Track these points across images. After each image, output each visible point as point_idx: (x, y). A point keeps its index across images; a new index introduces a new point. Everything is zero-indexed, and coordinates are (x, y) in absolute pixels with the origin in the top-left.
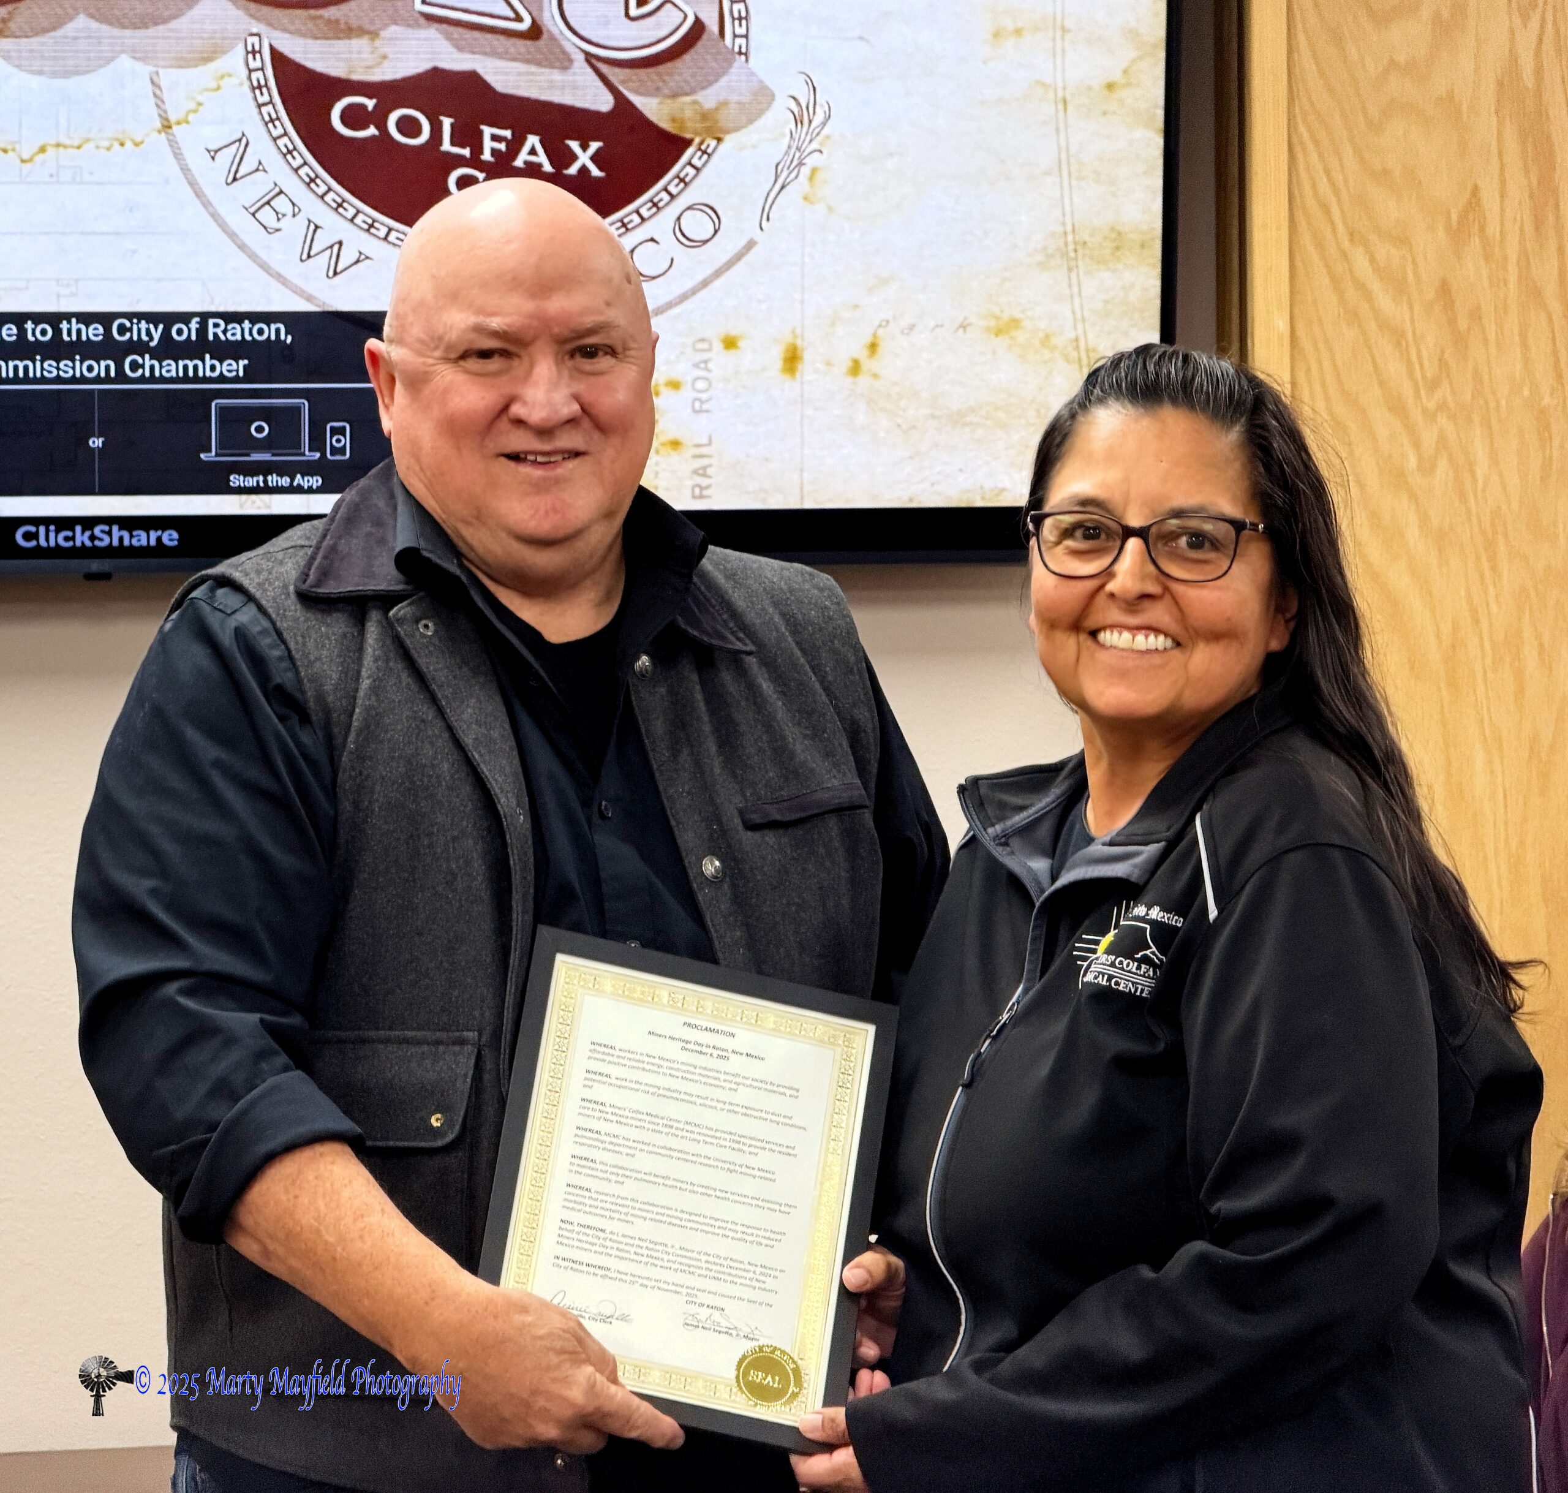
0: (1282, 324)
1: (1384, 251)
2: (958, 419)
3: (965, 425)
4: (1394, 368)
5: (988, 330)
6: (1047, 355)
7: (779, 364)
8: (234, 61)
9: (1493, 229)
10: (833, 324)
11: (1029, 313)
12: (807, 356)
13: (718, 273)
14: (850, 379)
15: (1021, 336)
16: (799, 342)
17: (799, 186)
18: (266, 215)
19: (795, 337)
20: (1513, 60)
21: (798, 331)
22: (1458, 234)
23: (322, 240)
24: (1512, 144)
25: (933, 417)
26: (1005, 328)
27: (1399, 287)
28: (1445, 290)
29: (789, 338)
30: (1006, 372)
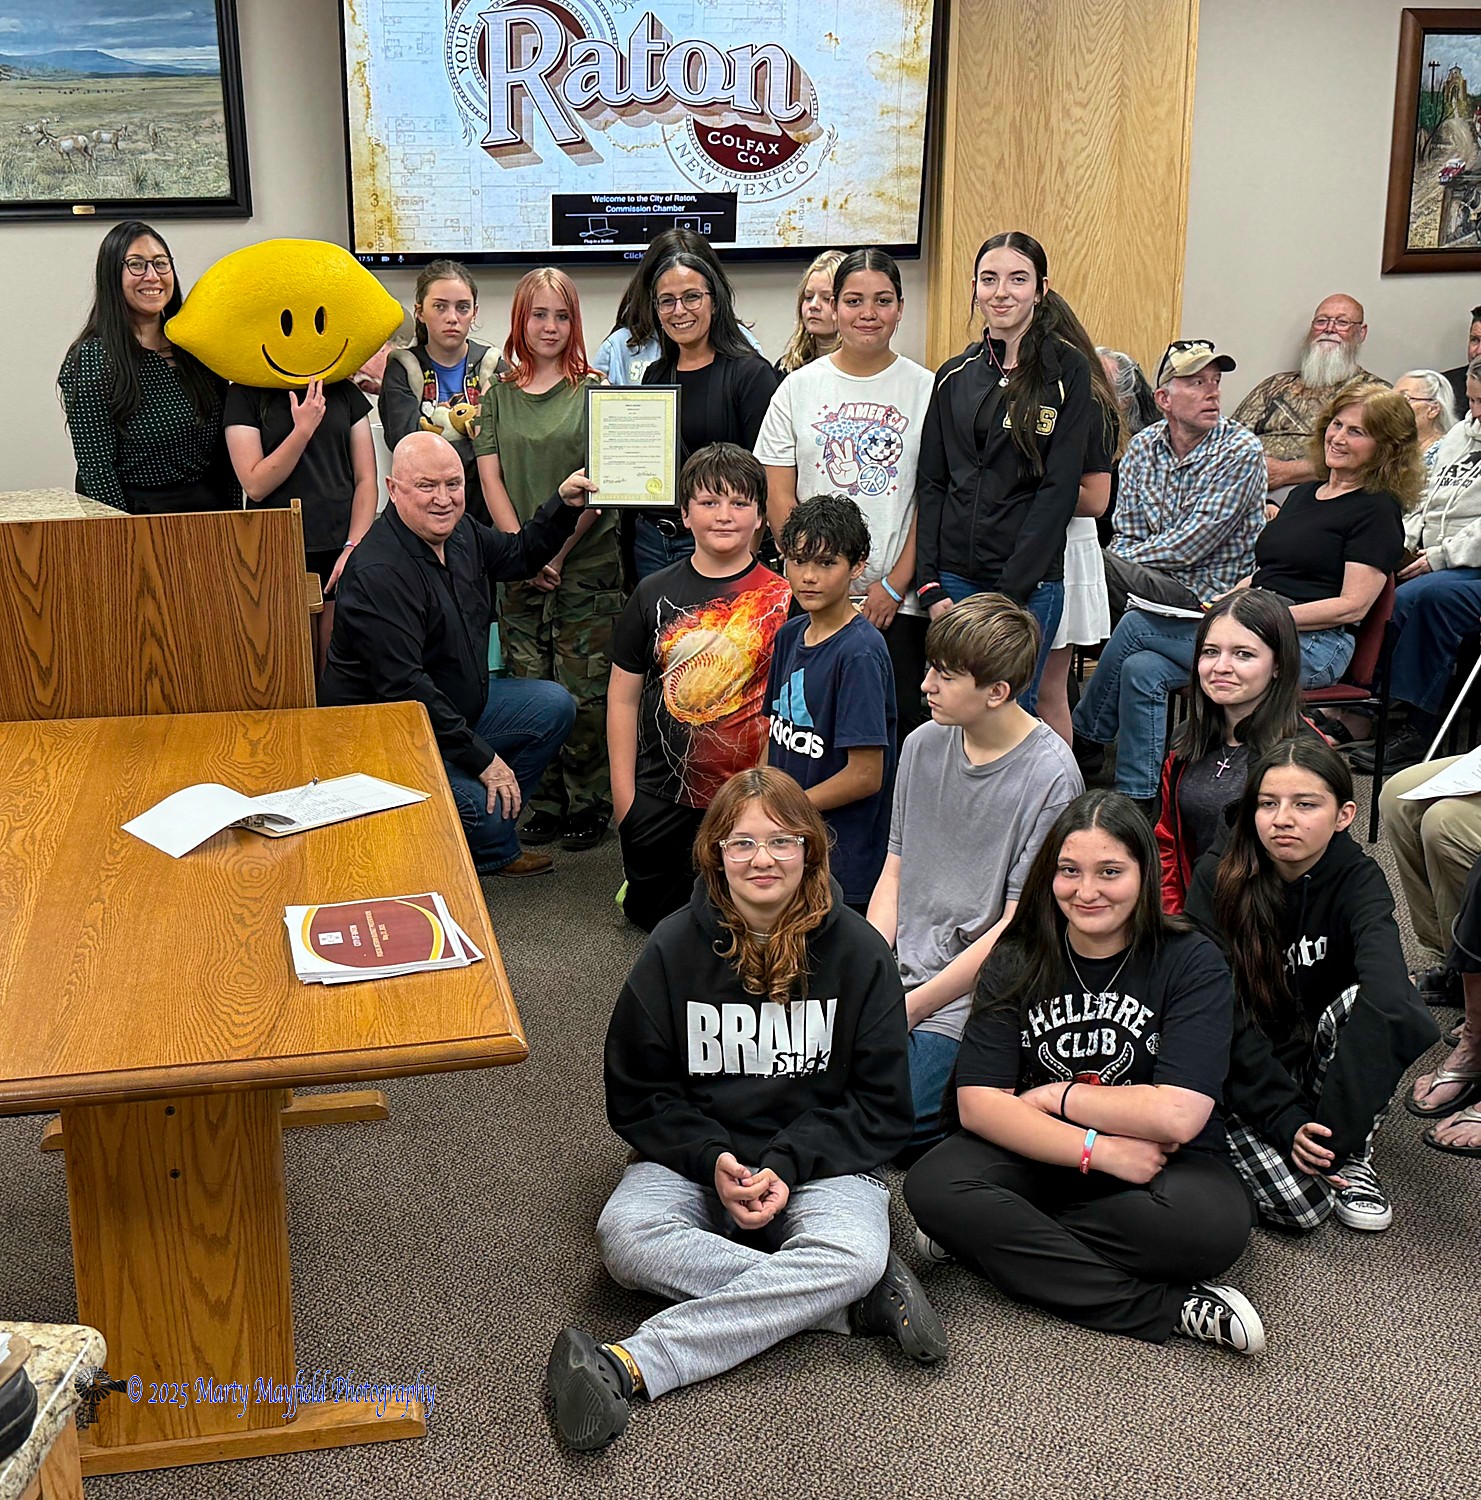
0: (951, 193)
1: (979, 172)
2: (867, 221)
3: (869, 222)
4: (979, 204)
5: (876, 196)
7: (822, 206)
8: (683, 122)
9: (1007, 166)
10: (836, 195)
12: (829, 203)
13: (807, 180)
14: (840, 210)
15: (885, 197)
16: (827, 199)
17: (830, 156)
18: (691, 166)
20: (1014, 117)
21: (827, 197)
22: (998, 167)
23: (705, 173)
24: (1013, 142)
26: (880, 195)
27: (982, 183)
28: (993, 182)
29: (824, 198)
30: (880, 207)
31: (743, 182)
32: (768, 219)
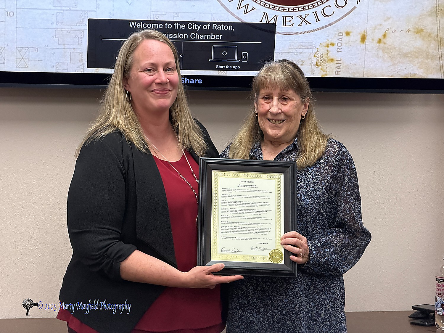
2: (405, 55)
3: (407, 57)
5: (415, 32)
6: (430, 39)
7: (360, 40)
10: (375, 30)
11: (426, 28)
12: (367, 38)
13: (346, 15)
14: (378, 44)
15: (423, 34)
16: (366, 34)
19: (365, 33)
21: (366, 31)
23: (243, 4)
25: (399, 54)
26: (419, 31)
29: (363, 33)
30: (419, 43)
31: (281, 14)
32: (306, 50)
